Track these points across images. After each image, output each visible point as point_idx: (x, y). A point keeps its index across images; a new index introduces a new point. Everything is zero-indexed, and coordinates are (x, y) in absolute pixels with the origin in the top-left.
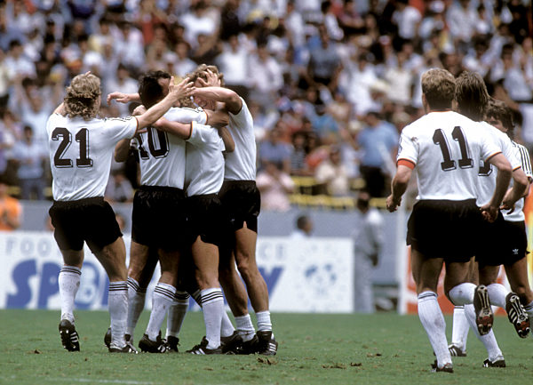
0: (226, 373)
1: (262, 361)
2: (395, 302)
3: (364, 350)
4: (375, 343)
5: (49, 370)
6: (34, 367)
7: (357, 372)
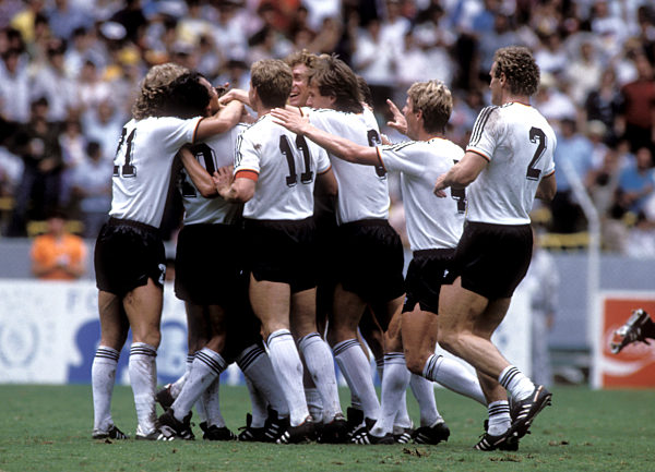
0: (360, 468)
1: (409, 452)
2: (586, 372)
3: (545, 437)
4: (560, 427)
5: (125, 465)
6: (106, 462)
7: (536, 465)
